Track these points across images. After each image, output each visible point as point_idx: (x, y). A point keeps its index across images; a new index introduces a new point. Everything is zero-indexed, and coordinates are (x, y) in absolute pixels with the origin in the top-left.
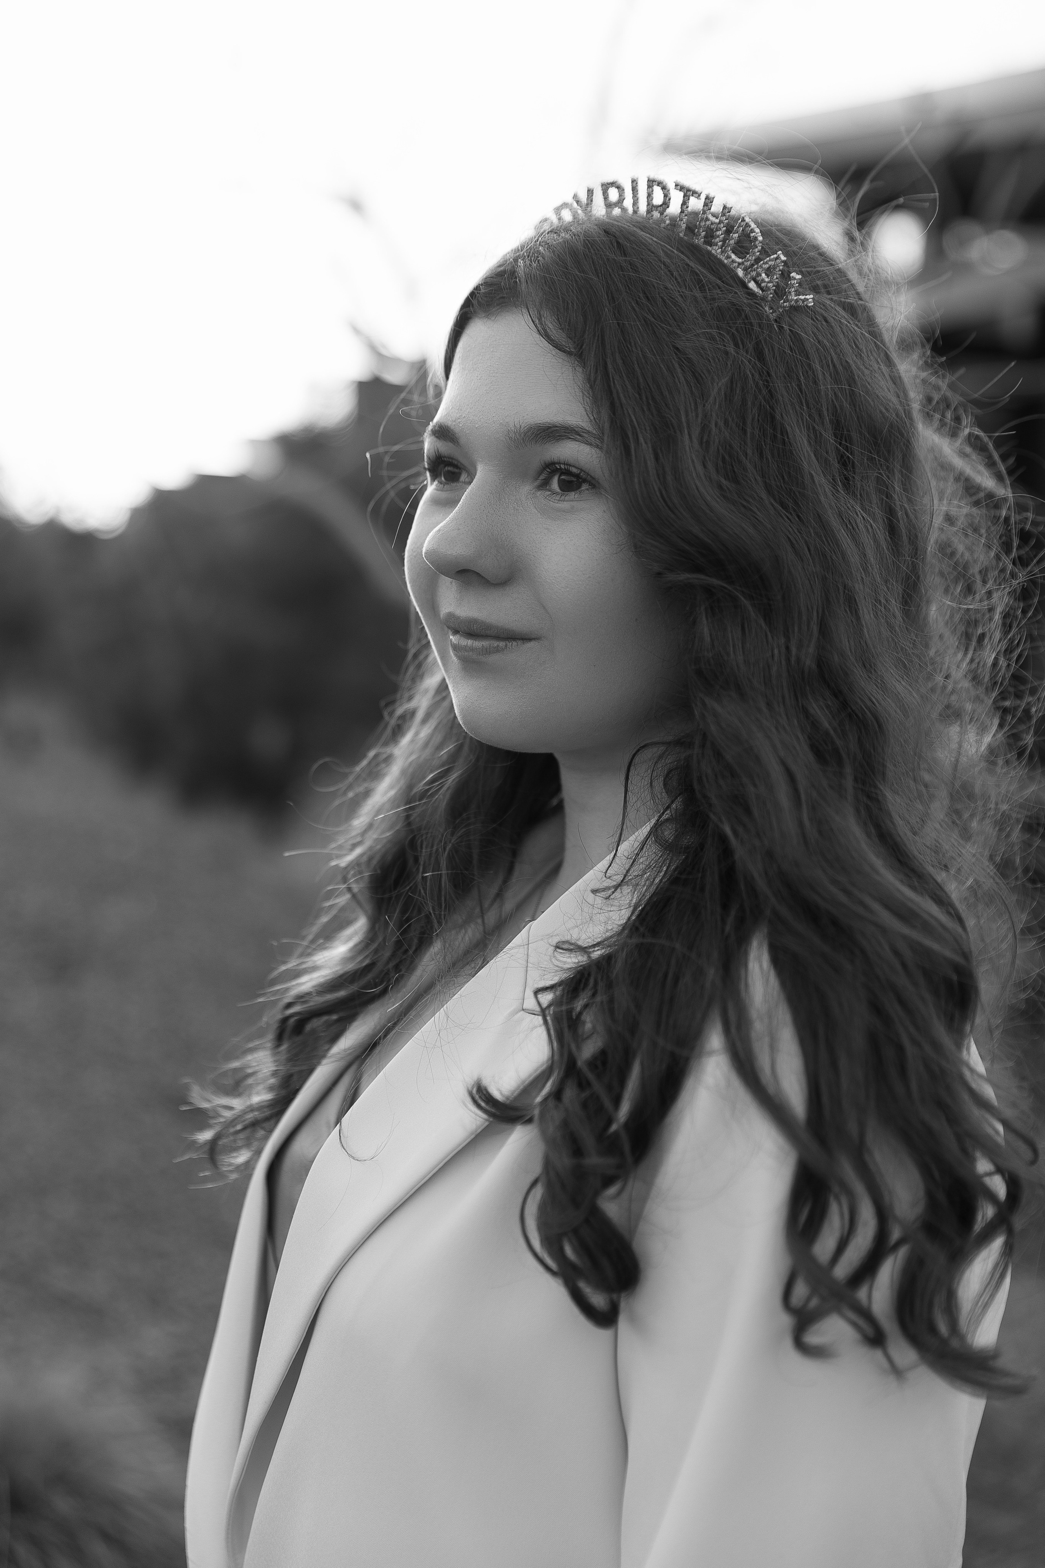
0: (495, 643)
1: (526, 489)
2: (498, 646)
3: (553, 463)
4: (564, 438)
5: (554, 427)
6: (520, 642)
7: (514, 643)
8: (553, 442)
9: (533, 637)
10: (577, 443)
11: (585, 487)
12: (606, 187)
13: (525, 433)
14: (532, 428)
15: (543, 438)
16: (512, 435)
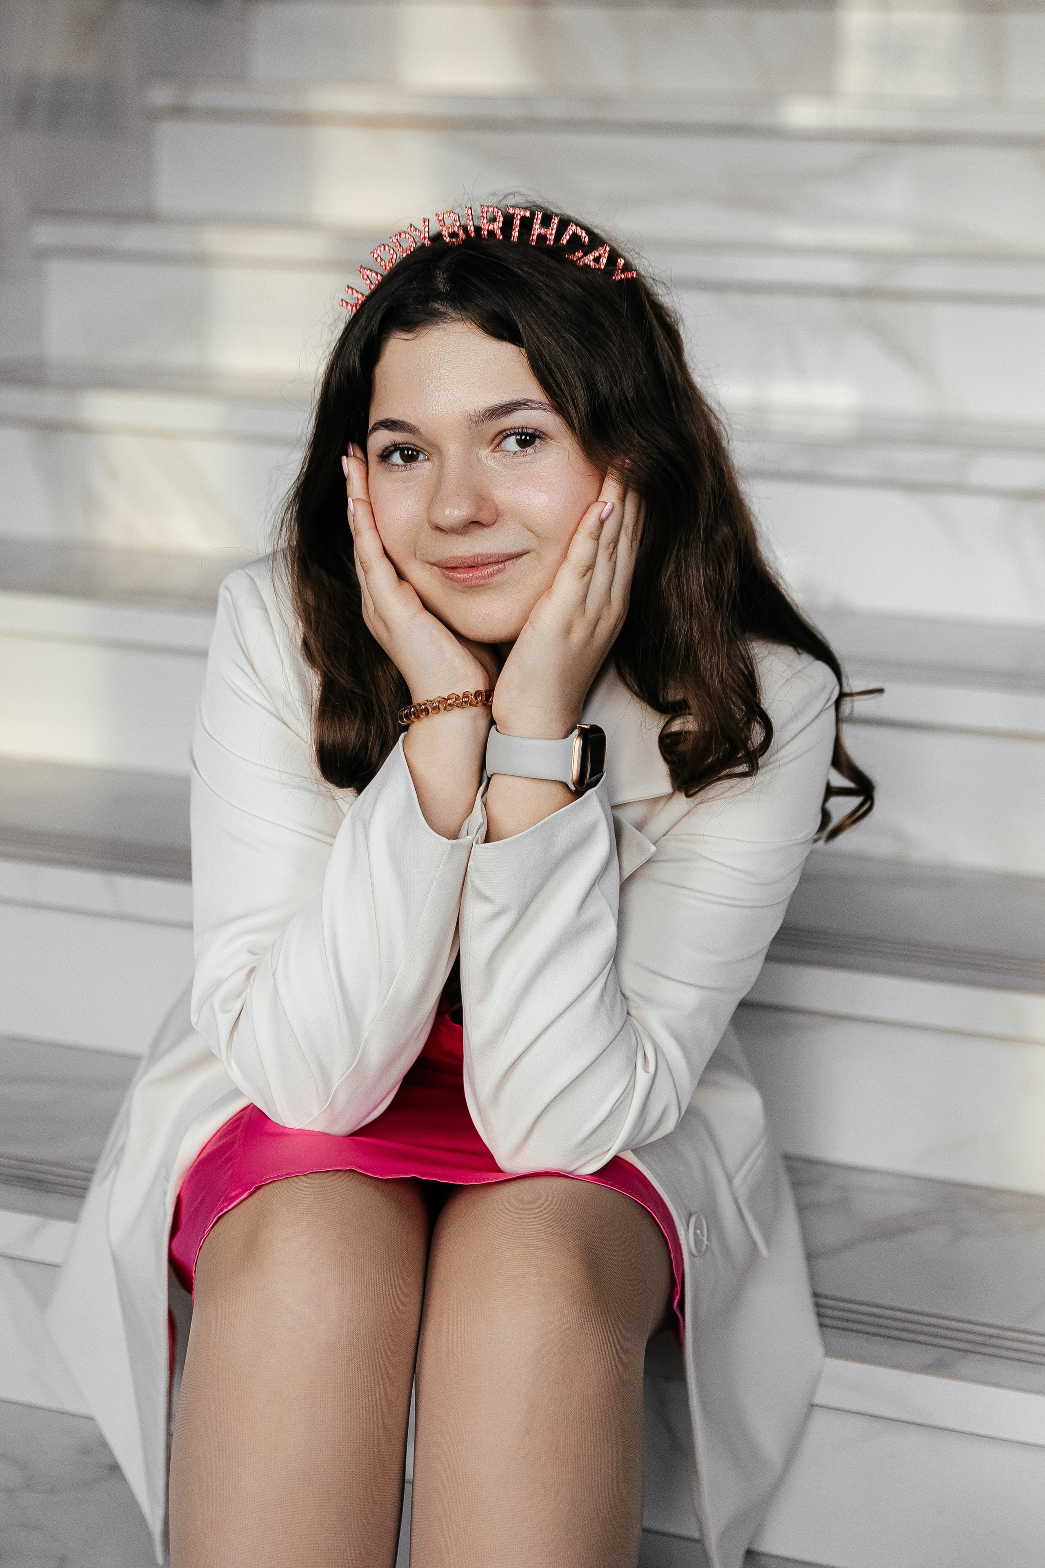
1: (485, 452)
4: (516, 410)
5: (507, 404)
6: (513, 561)
8: (505, 415)
9: (522, 553)
13: (484, 415)
14: (489, 410)
15: (498, 415)
16: (473, 419)
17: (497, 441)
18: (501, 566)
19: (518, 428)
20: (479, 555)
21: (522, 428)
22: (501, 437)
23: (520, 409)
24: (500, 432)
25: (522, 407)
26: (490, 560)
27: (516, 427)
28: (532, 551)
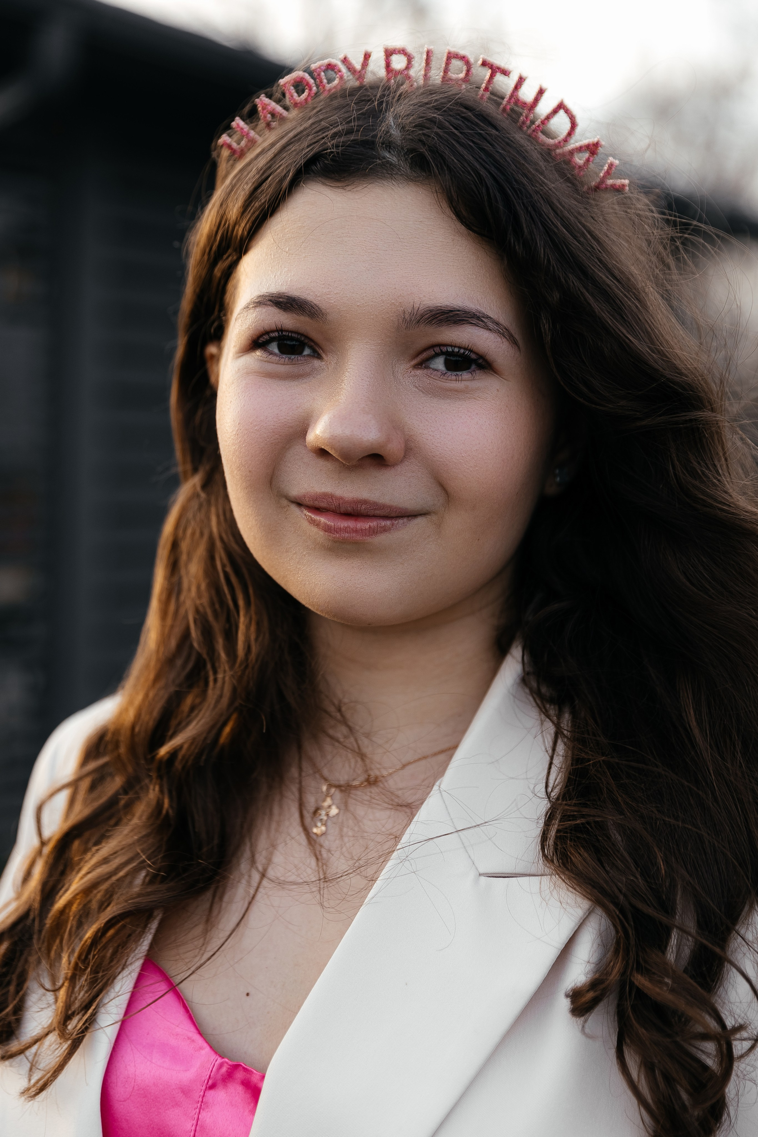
0: (383, 523)
1: (403, 367)
2: (385, 526)
3: (440, 345)
4: (464, 322)
5: (455, 311)
6: (405, 520)
7: (401, 521)
8: (451, 325)
9: (422, 512)
10: (477, 328)
11: (473, 367)
12: (389, 53)
13: (422, 316)
14: (431, 311)
15: (441, 321)
16: (407, 316)
17: (424, 355)
18: (388, 523)
19: (460, 348)
20: (365, 502)
21: (465, 349)
22: (431, 352)
23: (472, 323)
24: (433, 346)
25: (474, 321)
26: (378, 512)
27: (458, 345)
28: (434, 513)
